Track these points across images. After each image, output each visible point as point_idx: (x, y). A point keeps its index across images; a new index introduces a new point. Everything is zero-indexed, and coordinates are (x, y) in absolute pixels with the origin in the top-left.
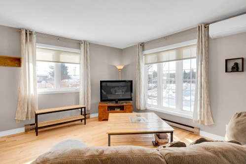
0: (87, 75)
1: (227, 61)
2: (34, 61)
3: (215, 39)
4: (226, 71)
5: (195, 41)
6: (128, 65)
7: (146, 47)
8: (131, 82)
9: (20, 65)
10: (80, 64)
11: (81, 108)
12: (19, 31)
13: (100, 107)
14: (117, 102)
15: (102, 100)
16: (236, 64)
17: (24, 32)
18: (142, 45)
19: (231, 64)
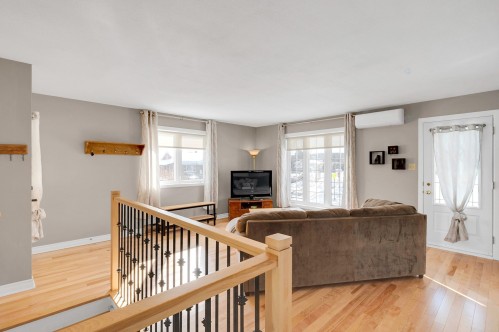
0: (215, 163)
1: (371, 153)
2: (157, 147)
3: (362, 130)
4: (371, 163)
5: (343, 130)
6: (265, 150)
7: (288, 128)
8: (270, 172)
9: (141, 153)
10: (204, 149)
11: (208, 206)
12: (140, 112)
13: (230, 205)
14: (251, 198)
15: (233, 196)
16: (379, 156)
17: (146, 114)
18: (285, 126)
19: (374, 157)
